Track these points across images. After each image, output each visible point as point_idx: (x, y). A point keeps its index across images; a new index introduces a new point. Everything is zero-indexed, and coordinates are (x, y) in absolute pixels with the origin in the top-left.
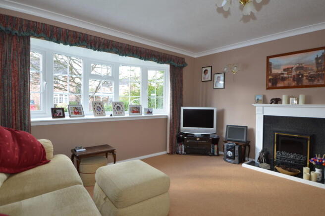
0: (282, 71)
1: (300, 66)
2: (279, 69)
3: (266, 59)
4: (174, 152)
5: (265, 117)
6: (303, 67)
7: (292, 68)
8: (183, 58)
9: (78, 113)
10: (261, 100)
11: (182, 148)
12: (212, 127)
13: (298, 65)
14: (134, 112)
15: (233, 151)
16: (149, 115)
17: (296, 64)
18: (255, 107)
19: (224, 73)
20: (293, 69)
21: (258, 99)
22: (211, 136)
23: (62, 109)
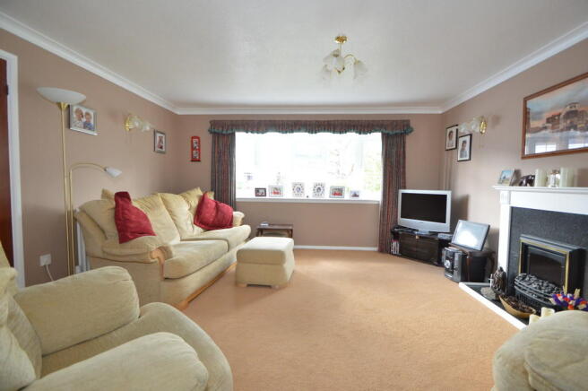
0: (544, 121)
1: (573, 109)
2: (540, 119)
3: (522, 102)
4: (384, 249)
5: (513, 210)
6: (576, 111)
7: (559, 115)
8: (408, 121)
9: (278, 193)
10: (508, 180)
11: (395, 245)
12: (444, 222)
13: (568, 108)
14: (335, 194)
15: (452, 261)
16: (355, 198)
17: (566, 106)
18: (499, 192)
19: (471, 135)
20: (562, 116)
21: (504, 178)
22: (440, 236)
23: (265, 189)
